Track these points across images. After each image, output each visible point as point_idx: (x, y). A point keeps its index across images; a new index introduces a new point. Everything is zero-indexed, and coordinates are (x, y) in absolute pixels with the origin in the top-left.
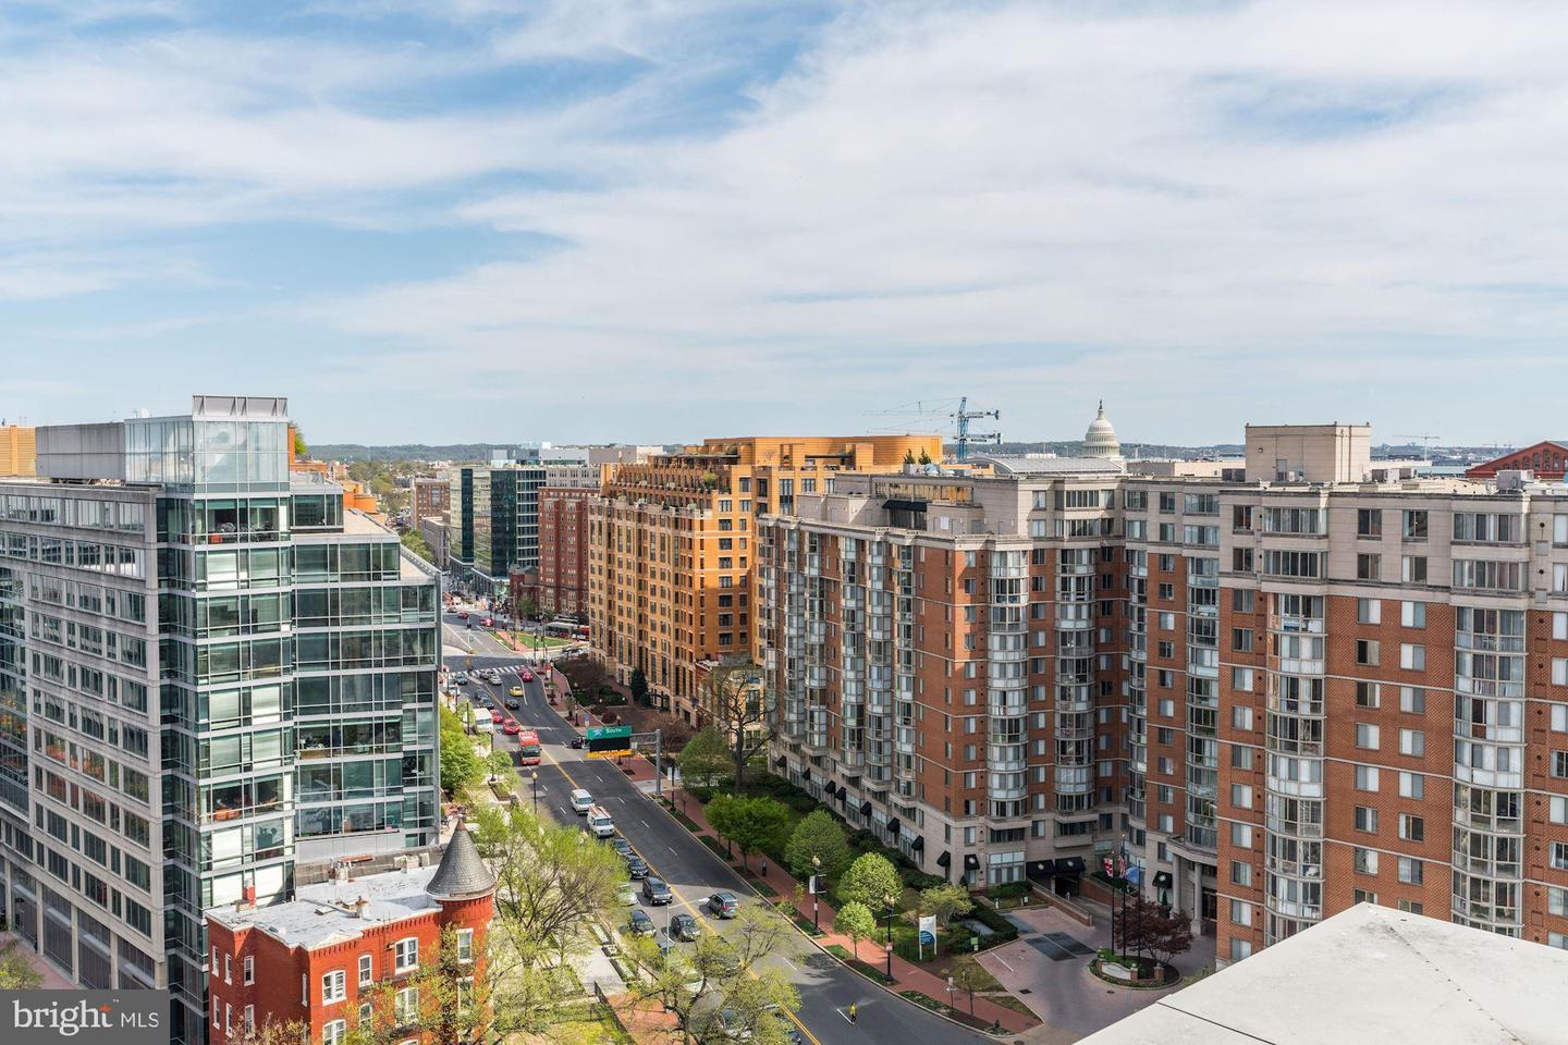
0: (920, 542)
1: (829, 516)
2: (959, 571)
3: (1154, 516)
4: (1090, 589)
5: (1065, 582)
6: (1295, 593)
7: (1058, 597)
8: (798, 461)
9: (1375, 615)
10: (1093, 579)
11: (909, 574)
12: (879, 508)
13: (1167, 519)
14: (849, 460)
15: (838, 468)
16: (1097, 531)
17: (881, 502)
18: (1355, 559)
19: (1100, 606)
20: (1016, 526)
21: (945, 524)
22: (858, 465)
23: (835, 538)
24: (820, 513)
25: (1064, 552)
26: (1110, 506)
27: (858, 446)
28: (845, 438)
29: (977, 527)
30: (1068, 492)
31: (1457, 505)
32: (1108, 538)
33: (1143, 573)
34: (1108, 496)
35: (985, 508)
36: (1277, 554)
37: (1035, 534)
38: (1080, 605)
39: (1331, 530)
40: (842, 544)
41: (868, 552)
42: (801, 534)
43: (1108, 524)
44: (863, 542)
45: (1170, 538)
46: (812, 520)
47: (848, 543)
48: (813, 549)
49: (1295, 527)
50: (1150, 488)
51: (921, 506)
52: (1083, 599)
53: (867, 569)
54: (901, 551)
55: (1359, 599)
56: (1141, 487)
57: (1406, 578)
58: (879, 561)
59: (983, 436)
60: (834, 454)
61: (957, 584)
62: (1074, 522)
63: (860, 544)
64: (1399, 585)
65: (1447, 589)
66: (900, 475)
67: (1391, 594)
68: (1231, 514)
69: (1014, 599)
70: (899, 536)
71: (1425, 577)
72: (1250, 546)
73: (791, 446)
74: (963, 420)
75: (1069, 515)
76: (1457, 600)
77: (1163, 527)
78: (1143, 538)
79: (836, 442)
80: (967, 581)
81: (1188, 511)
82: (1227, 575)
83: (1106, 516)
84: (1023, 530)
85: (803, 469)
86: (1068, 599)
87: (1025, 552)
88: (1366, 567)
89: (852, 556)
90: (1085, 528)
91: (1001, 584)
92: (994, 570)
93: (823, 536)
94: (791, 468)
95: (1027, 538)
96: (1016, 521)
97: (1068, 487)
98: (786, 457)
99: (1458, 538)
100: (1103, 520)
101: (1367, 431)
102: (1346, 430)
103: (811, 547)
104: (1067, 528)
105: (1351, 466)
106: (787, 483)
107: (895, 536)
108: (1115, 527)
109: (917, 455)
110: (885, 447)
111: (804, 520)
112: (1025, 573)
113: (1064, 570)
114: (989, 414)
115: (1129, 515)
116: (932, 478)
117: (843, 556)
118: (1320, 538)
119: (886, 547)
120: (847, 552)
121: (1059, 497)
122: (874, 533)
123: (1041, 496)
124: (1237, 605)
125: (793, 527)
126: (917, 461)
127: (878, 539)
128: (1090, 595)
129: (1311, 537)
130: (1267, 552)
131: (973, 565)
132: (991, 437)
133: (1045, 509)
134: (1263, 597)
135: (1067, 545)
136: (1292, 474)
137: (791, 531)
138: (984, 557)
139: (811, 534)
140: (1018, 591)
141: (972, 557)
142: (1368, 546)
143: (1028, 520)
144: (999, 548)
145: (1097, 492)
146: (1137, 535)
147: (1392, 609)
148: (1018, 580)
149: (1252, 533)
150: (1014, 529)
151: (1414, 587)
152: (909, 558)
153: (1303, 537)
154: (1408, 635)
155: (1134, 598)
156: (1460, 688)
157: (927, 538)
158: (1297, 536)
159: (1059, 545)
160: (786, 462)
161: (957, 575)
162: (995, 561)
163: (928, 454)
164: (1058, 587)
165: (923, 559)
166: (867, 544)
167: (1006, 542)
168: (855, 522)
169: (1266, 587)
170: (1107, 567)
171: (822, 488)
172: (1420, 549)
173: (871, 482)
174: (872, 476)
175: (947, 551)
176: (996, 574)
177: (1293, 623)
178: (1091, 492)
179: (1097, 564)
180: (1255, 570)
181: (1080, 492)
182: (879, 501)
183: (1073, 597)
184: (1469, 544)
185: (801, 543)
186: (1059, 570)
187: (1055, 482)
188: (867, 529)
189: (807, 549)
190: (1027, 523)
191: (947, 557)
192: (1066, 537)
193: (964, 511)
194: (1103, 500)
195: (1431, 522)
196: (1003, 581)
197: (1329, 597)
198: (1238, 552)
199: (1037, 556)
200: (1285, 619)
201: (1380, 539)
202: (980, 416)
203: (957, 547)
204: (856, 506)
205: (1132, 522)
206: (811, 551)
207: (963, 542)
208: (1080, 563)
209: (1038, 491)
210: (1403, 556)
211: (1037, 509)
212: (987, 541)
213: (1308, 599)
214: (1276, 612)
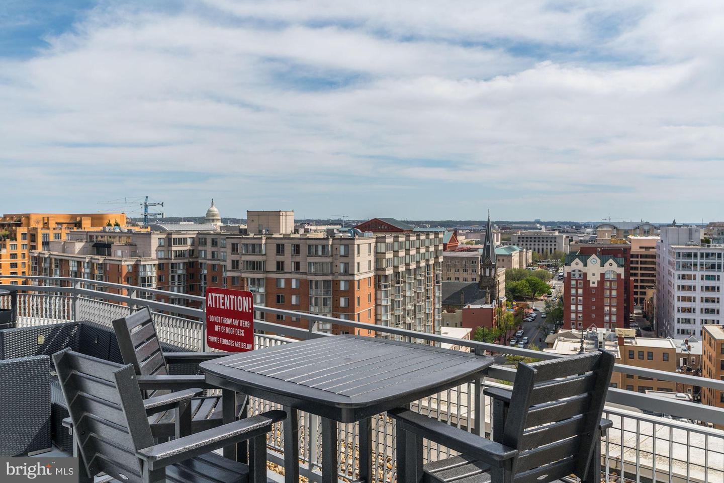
0: (107, 262)
1: (66, 251)
2: (124, 274)
3: (209, 248)
4: (184, 280)
5: (173, 277)
6: (254, 277)
7: (170, 283)
8: (52, 225)
9: (283, 285)
10: (185, 276)
11: (102, 276)
12: (90, 247)
13: (214, 249)
14: (79, 225)
15: (73, 228)
16: (187, 255)
17: (92, 244)
18: (275, 263)
19: (189, 287)
20: (150, 254)
21: (119, 253)
22: (83, 227)
23: (68, 261)
24: (61, 249)
25: (172, 264)
26: (193, 244)
27: (83, 218)
28: (78, 215)
29: (134, 254)
30: (174, 239)
31: (309, 242)
32: (192, 258)
33: (206, 272)
34: (192, 240)
35: (138, 246)
36: (247, 262)
37: (160, 257)
38: (180, 287)
39: (267, 252)
40: (71, 263)
41: (82, 267)
42: (51, 259)
43: (192, 252)
44: (81, 262)
45: (216, 257)
46: (56, 253)
47: (73, 263)
48: (57, 266)
49: (254, 251)
50: (207, 237)
51: (109, 246)
52: (181, 284)
53: (82, 274)
54: (98, 266)
55: (277, 279)
56: (204, 236)
57: (293, 270)
58: (88, 270)
59: (155, 214)
60: (71, 222)
61: (123, 280)
62: (176, 251)
63: (79, 263)
64: (290, 273)
65: (306, 273)
66: (101, 232)
67: (288, 276)
68: (231, 246)
69: (150, 285)
70: (97, 259)
71: (299, 269)
72: (238, 259)
73: (48, 218)
74: (146, 207)
75: (174, 248)
76: (309, 278)
77: (213, 253)
78: (205, 258)
79: (73, 216)
80: (128, 278)
81: (222, 246)
82: (230, 271)
83: (191, 249)
84: (154, 255)
85: (54, 229)
86: (174, 284)
87: (154, 265)
88: (280, 266)
89: (75, 269)
90: (181, 254)
91: (144, 279)
92: (141, 273)
93: (61, 260)
94: (48, 228)
95: (155, 258)
96: (151, 251)
97: (174, 236)
98: (46, 223)
99: (310, 255)
100: (190, 250)
101: (293, 214)
102: (284, 213)
103: (55, 266)
104: (173, 254)
105: (287, 226)
106: (46, 236)
107: (95, 259)
108: (195, 253)
109: (113, 223)
110: (97, 219)
111: (52, 253)
112: (155, 274)
113: (172, 272)
114: (159, 204)
115: (200, 248)
116: (116, 233)
117: (71, 269)
118: (263, 255)
119: (91, 264)
120: (73, 267)
121: (169, 241)
122: (85, 258)
123: (162, 240)
124: (233, 283)
125: (46, 256)
126: (113, 225)
127: (87, 260)
128: (184, 282)
129: (259, 255)
130: (244, 261)
131: (131, 271)
132: (159, 214)
133: (163, 246)
134: (243, 279)
135: (173, 261)
136: (264, 230)
137: (45, 258)
138: (136, 267)
139: (56, 259)
140: (151, 282)
141: (130, 267)
142: (280, 258)
143: (156, 251)
144: (142, 263)
145: (186, 238)
146: (203, 256)
147: (288, 282)
148: (151, 277)
149: (239, 254)
150: (150, 255)
151: (296, 273)
152: (102, 269)
153: (257, 255)
154: (294, 292)
155: (203, 283)
156: (311, 310)
157: (110, 260)
158: (254, 255)
159: (170, 261)
160: (46, 225)
161: (123, 276)
162: (141, 269)
163: (119, 222)
164: (170, 279)
165: (108, 269)
166: (82, 263)
167: (146, 261)
168: (78, 253)
169: (244, 275)
170: (191, 270)
171: (64, 238)
172: (298, 259)
173: (87, 235)
174: (87, 232)
175: (119, 265)
176: (141, 275)
177: (253, 289)
178: (184, 238)
179: (187, 269)
180: (240, 269)
181: (179, 238)
182: (90, 243)
183: (176, 284)
184: (313, 256)
185: (51, 264)
186: (170, 272)
187: (168, 234)
188: (82, 256)
189: (53, 266)
190: (155, 252)
191: (118, 268)
192: (173, 258)
193: (128, 248)
194: (189, 242)
195: (301, 248)
196: (145, 278)
197: (267, 278)
198: (233, 261)
199: (160, 267)
200: (251, 287)
201: (284, 255)
202: (155, 205)
203: (123, 263)
204: (79, 246)
205: (201, 251)
206: (55, 267)
207: (126, 261)
208: (179, 269)
209: (160, 238)
210: (292, 262)
211: (160, 246)
212: (137, 260)
213: (259, 279)
214: (247, 285)
